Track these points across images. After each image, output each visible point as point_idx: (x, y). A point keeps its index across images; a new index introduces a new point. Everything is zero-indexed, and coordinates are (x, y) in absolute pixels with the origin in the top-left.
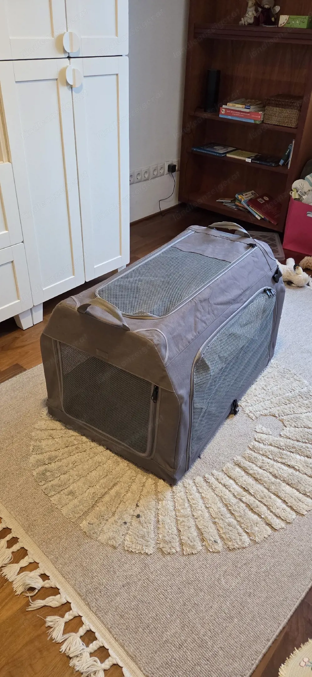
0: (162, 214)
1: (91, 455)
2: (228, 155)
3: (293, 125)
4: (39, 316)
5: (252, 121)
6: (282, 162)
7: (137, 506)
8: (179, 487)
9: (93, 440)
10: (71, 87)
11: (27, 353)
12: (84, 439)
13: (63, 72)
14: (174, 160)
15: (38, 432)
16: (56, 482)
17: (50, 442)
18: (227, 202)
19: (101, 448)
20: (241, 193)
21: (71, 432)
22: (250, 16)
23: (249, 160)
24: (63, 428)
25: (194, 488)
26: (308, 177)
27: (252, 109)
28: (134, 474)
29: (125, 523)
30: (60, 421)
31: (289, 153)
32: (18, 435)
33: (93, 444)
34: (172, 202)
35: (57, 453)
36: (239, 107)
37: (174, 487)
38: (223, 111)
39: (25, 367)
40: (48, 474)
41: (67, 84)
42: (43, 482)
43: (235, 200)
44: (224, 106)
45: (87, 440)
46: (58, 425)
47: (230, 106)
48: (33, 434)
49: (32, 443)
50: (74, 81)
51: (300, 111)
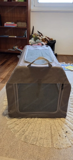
1: (35, 123)
2: (9, 37)
3: (26, 26)
5: (14, 27)
6: (24, 36)
7: (63, 129)
8: (67, 117)
9: (32, 118)
12: (28, 119)
15: (10, 125)
16: (32, 138)
17: (18, 126)
18: (11, 49)
19: (36, 119)
20: (15, 46)
21: (22, 119)
23: (16, 37)
24: (18, 119)
25: (71, 115)
26: (32, 39)
27: (13, 23)
28: (52, 121)
29: (66, 137)
30: (15, 118)
31: (26, 33)
32: (3, 130)
33: (33, 119)
35: (23, 128)
36: (10, 23)
37: (66, 118)
38: (5, 25)
40: (27, 137)
42: (28, 141)
44: (5, 23)
45: (29, 119)
46: (15, 119)
47: (7, 23)
48: (9, 127)
49: (11, 130)
51: (27, 23)
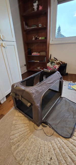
0: (25, 73)
2: (35, 61)
3: (45, 55)
4: (5, 99)
5: (38, 55)
6: (44, 61)
10: (4, 47)
11: (4, 110)
13: (2, 44)
14: (25, 64)
15: (12, 136)
18: (36, 69)
20: (38, 67)
22: (34, 39)
23: (39, 62)
26: (49, 63)
27: (38, 53)
31: (45, 59)
34: (26, 71)
36: (35, 53)
38: (32, 54)
39: (4, 114)
41: (3, 46)
43: (37, 69)
47: (34, 53)
50: (5, 46)
